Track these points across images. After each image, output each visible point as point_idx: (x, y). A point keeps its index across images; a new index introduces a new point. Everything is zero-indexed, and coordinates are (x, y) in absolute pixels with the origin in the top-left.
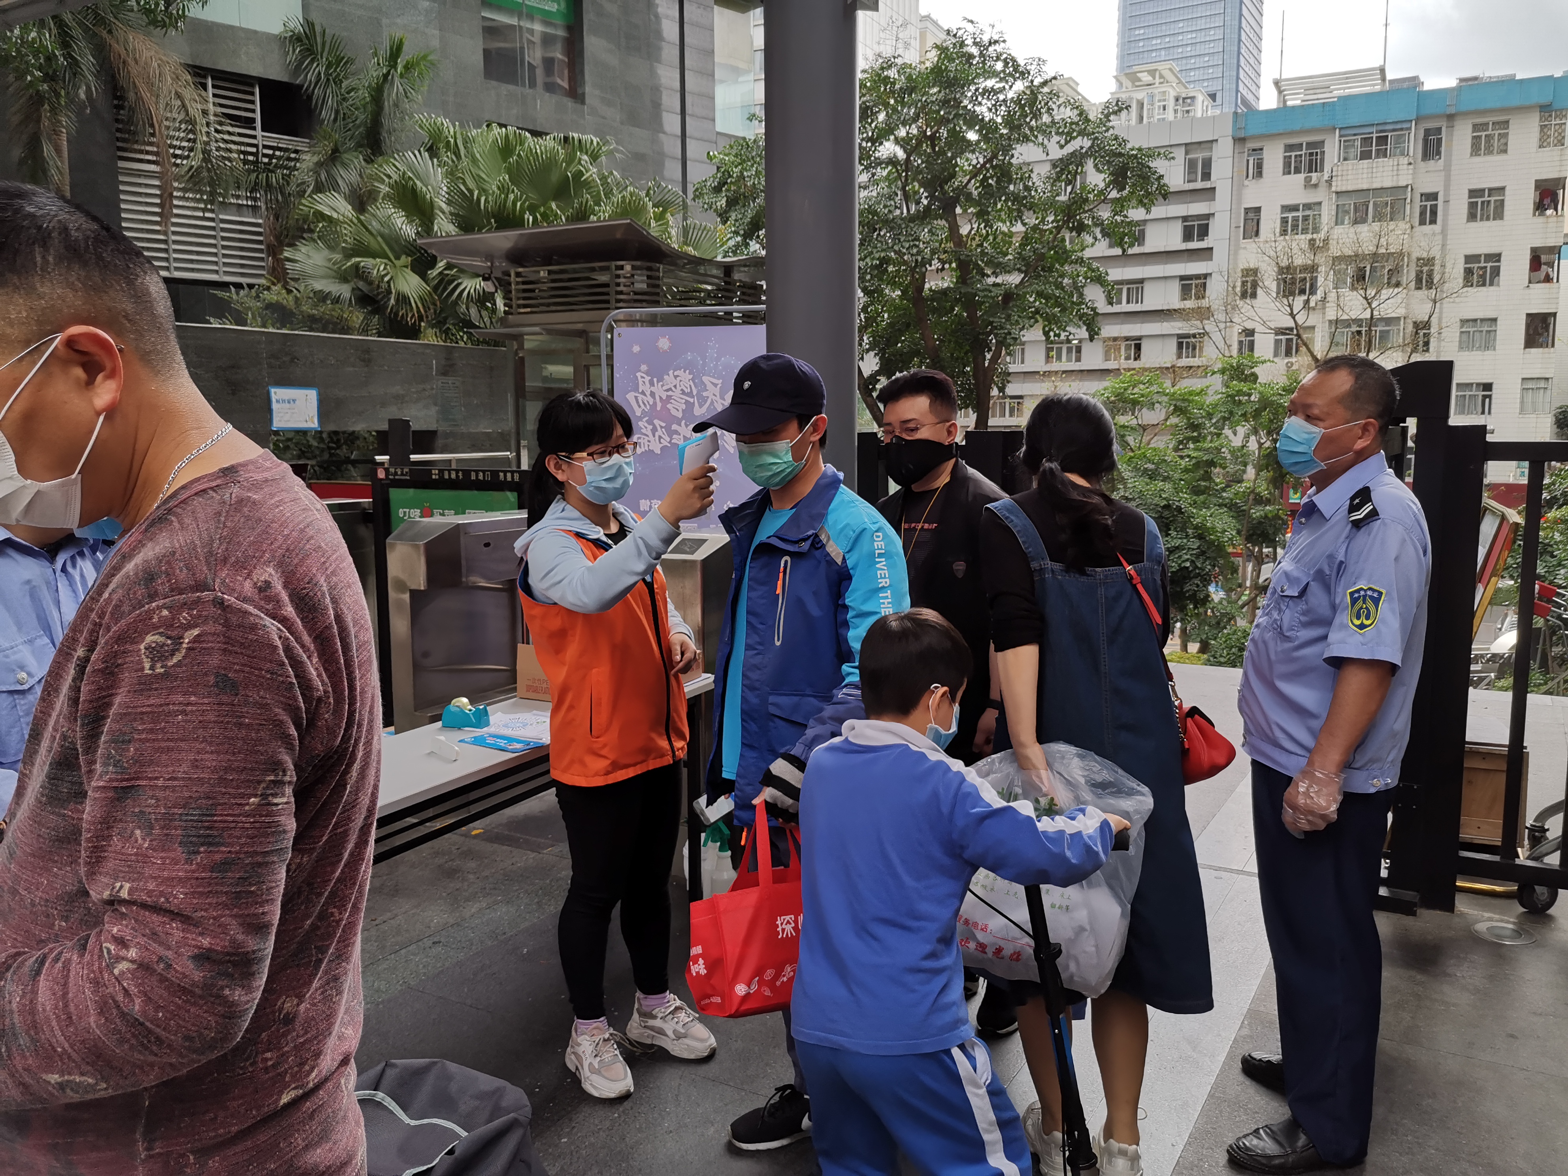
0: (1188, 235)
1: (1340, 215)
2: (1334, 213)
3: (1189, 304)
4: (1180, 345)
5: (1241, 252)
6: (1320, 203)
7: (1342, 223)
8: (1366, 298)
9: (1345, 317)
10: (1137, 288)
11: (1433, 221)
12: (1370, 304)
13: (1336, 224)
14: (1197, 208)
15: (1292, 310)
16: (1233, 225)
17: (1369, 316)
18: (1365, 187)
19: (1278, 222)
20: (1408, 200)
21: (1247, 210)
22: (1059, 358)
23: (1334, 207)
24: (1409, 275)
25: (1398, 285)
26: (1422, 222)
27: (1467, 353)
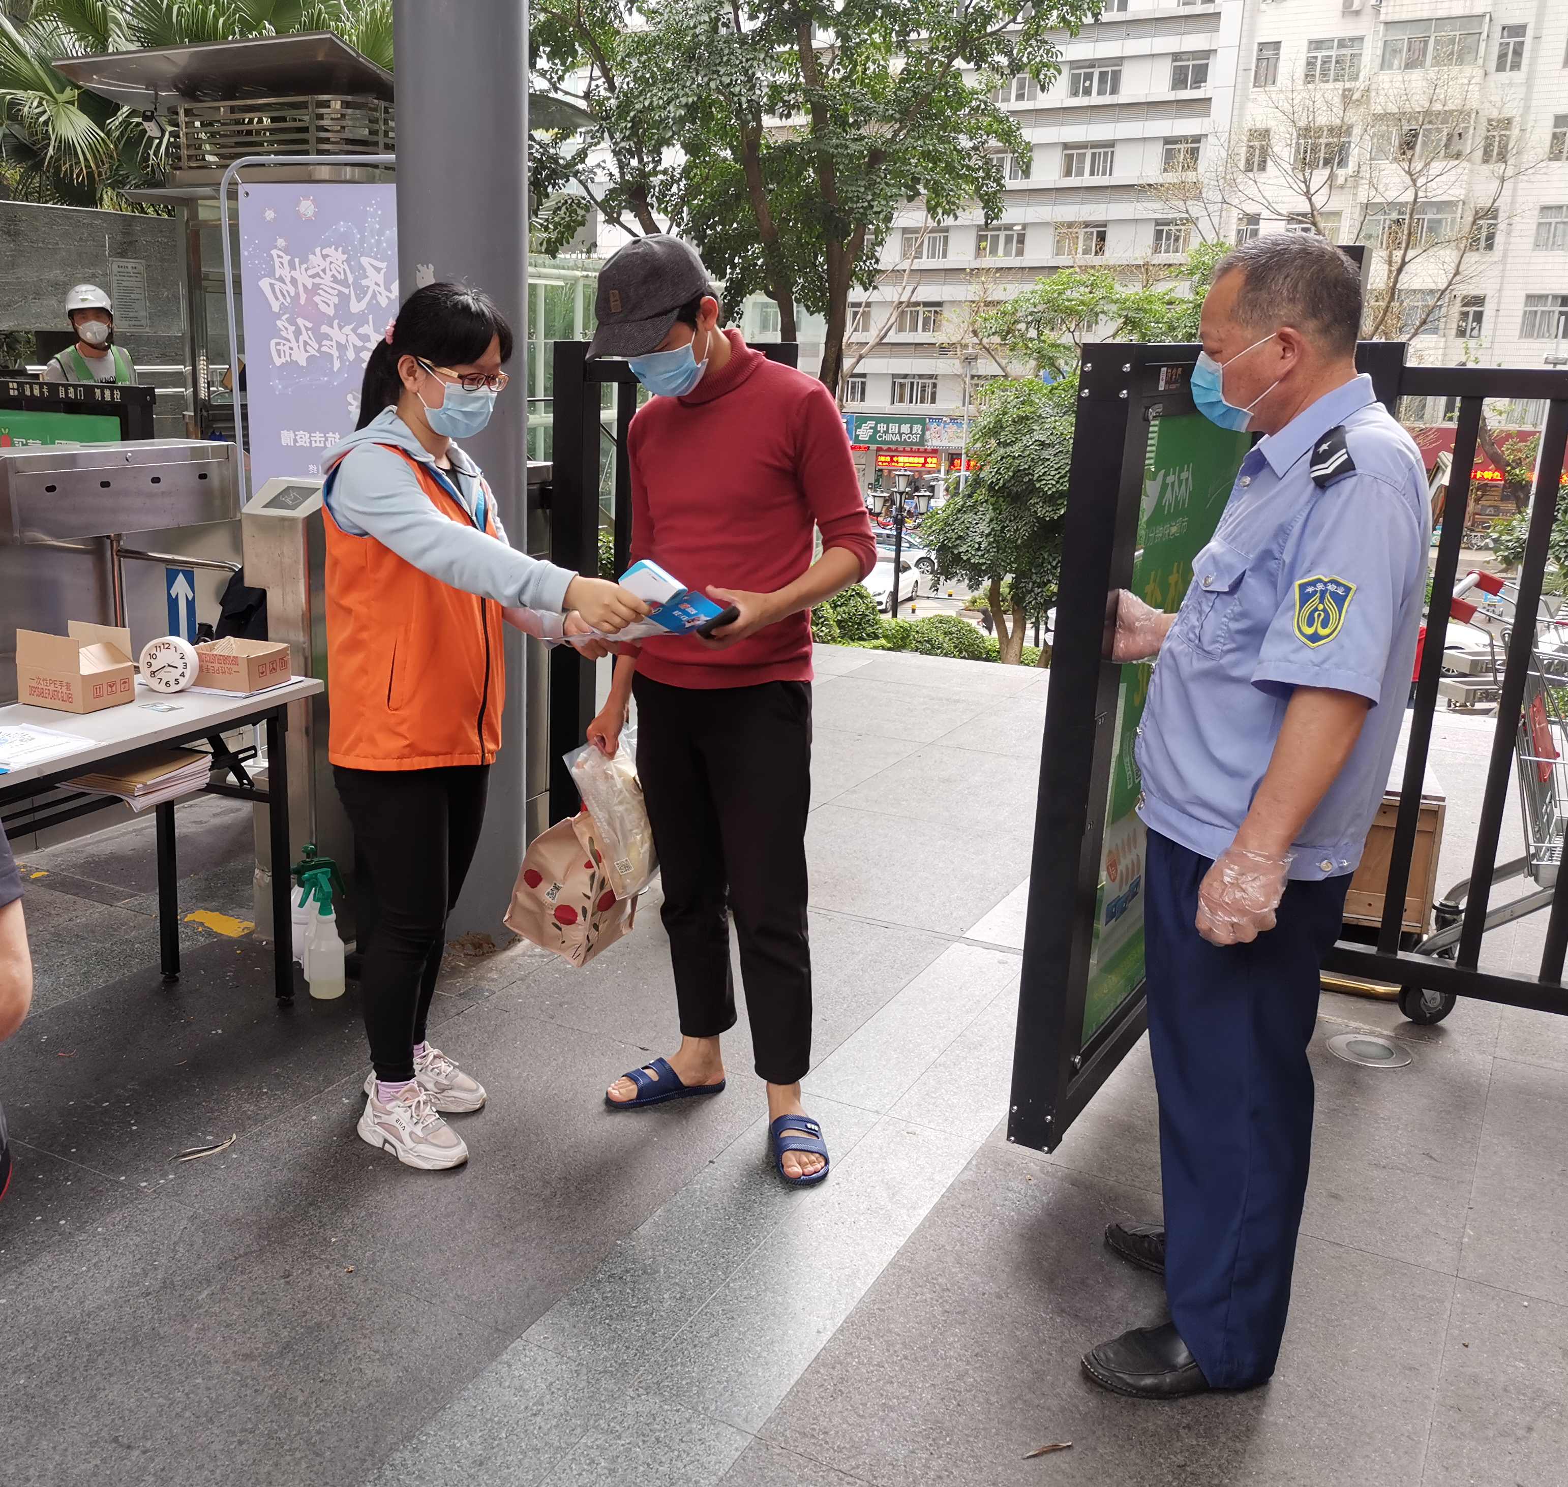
0: (1179, 81)
1: (1387, 56)
2: (1379, 52)
3: (1171, 178)
4: (1159, 234)
5: (1250, 105)
6: (1361, 39)
7: (1390, 67)
8: (1409, 173)
9: (1379, 199)
10: (1106, 153)
11: (1516, 66)
12: (1414, 181)
13: (1382, 69)
14: (1193, 42)
15: (1308, 187)
16: (1241, 67)
17: (1411, 199)
18: (1426, 15)
19: (1303, 62)
20: (1484, 36)
21: (1262, 46)
22: (994, 251)
23: (1380, 44)
24: (1473, 143)
25: (1458, 156)
26: (1500, 68)
27: (1544, 253)
